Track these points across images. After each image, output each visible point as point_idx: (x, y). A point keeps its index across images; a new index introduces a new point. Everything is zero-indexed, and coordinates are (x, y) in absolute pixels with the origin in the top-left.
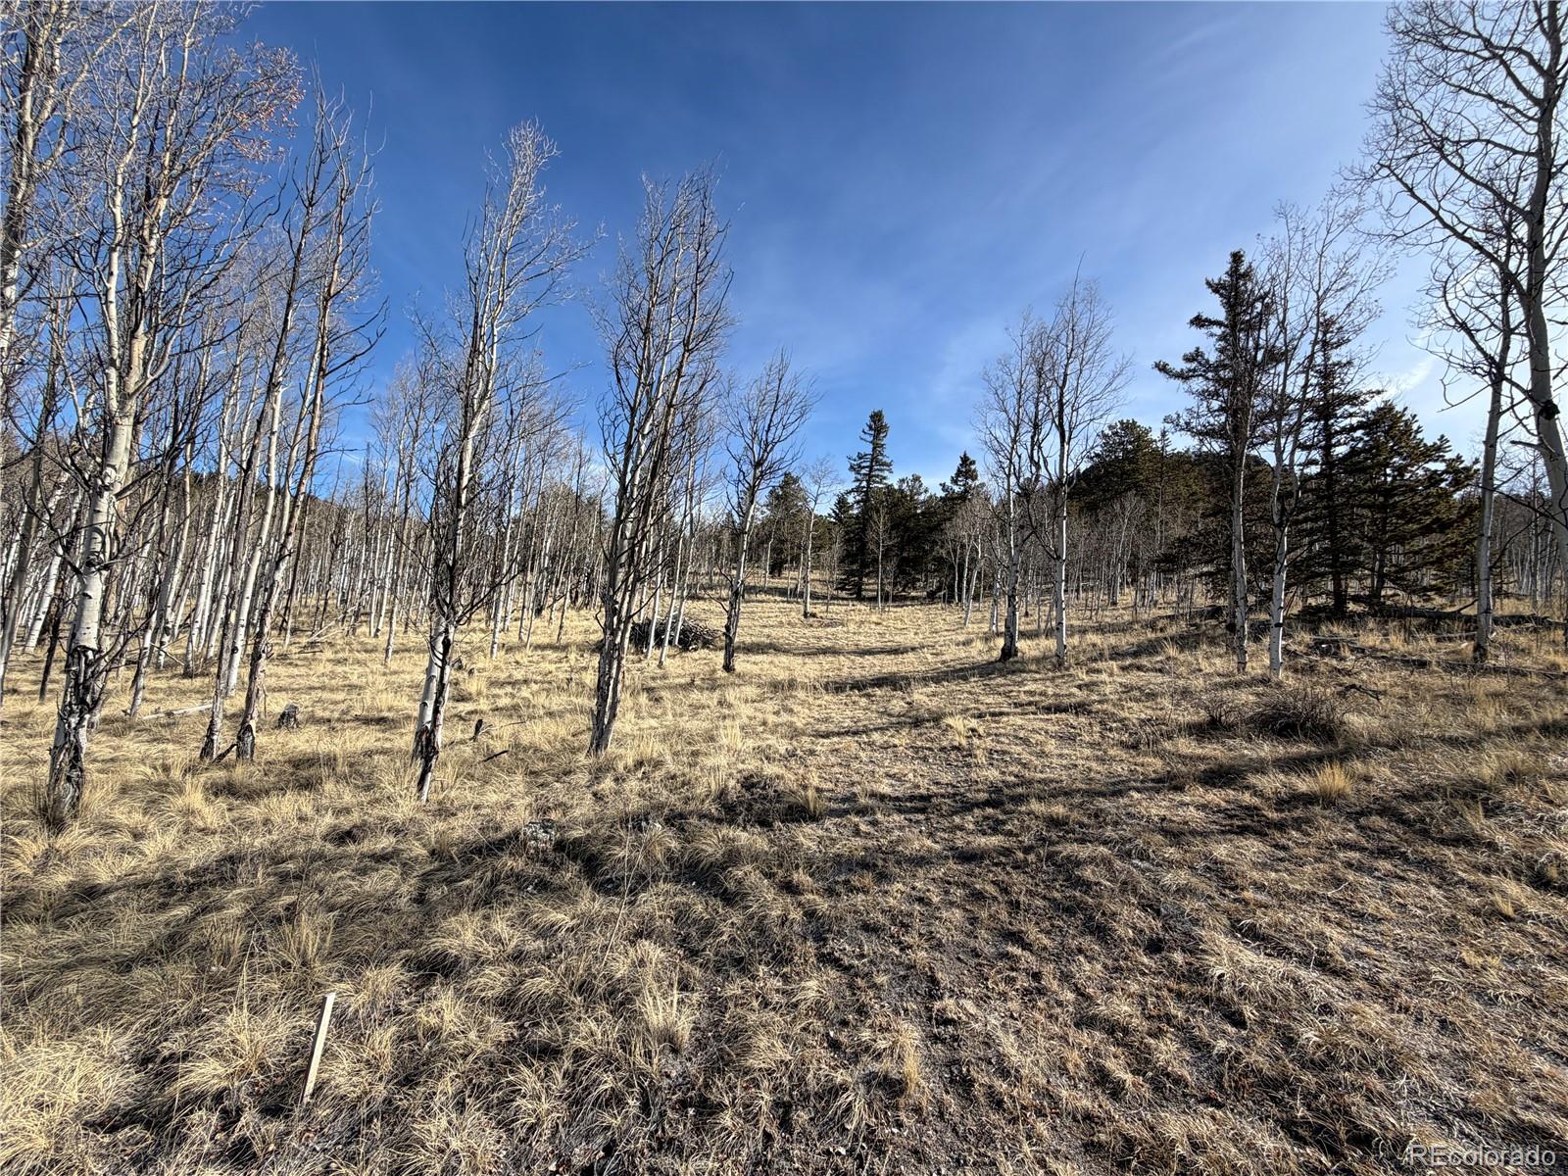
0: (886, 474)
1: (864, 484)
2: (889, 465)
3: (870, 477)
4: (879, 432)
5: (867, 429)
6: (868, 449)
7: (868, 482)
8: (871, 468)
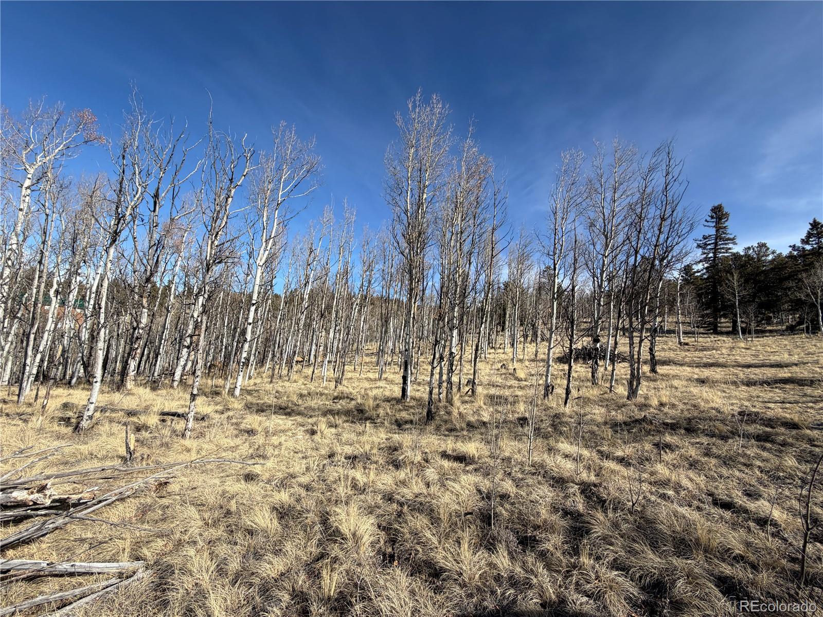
0: (731, 246)
1: (711, 255)
2: (734, 239)
3: (716, 250)
4: (720, 219)
5: (709, 219)
6: (713, 231)
7: (715, 253)
8: (716, 244)
